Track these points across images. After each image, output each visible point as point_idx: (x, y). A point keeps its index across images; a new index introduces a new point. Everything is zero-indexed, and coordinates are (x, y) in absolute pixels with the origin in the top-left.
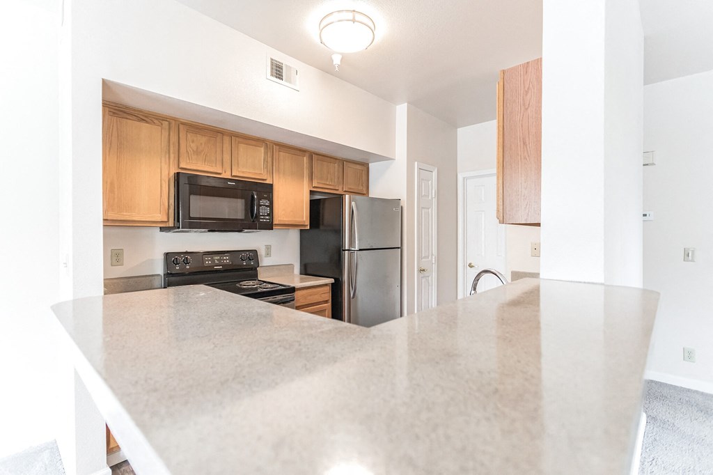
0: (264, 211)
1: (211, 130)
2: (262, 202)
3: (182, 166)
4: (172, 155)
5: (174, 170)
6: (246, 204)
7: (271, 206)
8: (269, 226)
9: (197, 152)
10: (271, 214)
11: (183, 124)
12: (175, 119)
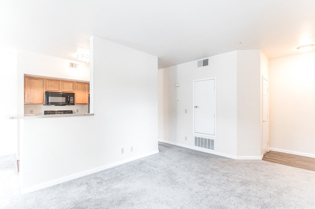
0: (71, 100)
1: (56, 80)
2: (71, 98)
3: (47, 90)
4: (44, 87)
5: (45, 91)
6: (66, 99)
7: (74, 99)
8: (73, 104)
9: (51, 86)
10: (74, 101)
11: (47, 79)
12: (45, 78)
